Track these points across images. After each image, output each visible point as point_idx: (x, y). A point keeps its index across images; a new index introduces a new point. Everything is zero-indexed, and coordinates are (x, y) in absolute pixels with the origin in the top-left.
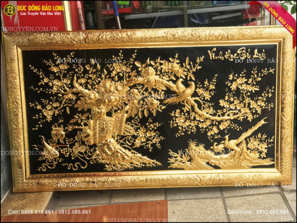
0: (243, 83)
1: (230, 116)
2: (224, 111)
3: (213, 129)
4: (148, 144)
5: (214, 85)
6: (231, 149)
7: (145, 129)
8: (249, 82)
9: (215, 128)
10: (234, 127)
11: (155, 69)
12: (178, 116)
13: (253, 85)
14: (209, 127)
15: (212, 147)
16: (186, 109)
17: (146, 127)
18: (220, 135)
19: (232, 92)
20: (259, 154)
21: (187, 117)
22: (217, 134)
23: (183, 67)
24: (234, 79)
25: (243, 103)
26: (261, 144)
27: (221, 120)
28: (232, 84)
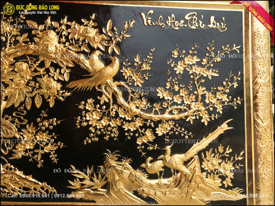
0: (194, 64)
1: (174, 114)
3: (146, 133)
4: (37, 154)
5: (149, 63)
6: (174, 170)
7: (35, 128)
8: (203, 64)
9: (149, 132)
10: (180, 133)
11: (58, 33)
12: (89, 109)
13: (209, 68)
14: (140, 129)
15: (143, 165)
16: (103, 99)
17: (36, 125)
18: (156, 145)
19: (177, 77)
20: (221, 180)
21: (105, 112)
22: (153, 143)
23: (103, 33)
24: (181, 57)
25: (194, 94)
26: (224, 163)
27: (158, 119)
28: (177, 65)
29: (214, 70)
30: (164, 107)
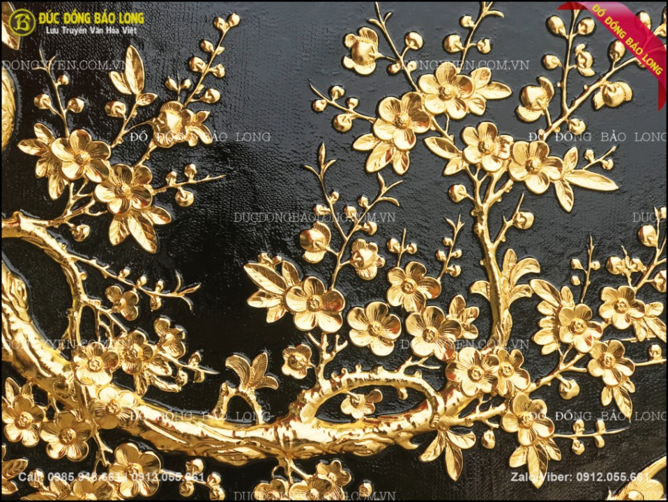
0: (472, 119)
1: (351, 419)
2: (286, 370)
5: (200, 103)
8: (527, 115)
24: (395, 68)
25: (472, 298)
27: (253, 453)
28: (371, 118)
29: (590, 153)
30: (290, 377)
